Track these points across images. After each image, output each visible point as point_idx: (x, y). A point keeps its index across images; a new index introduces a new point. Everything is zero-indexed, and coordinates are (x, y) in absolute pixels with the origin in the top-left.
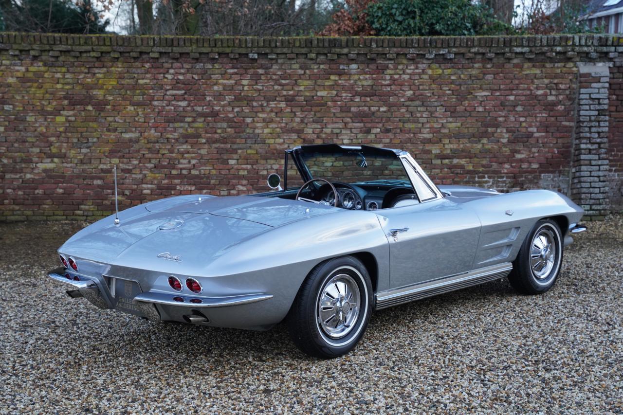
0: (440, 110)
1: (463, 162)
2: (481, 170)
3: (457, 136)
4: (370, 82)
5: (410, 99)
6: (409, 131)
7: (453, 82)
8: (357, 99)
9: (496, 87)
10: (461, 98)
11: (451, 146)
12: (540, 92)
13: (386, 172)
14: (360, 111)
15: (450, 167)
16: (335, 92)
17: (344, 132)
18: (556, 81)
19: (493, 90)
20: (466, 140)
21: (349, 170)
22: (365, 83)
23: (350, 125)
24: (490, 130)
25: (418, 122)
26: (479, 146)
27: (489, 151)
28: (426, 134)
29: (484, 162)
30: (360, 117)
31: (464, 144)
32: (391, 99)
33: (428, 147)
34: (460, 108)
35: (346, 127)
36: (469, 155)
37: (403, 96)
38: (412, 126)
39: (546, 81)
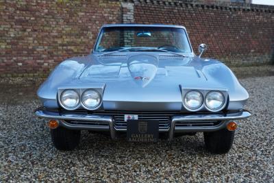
0: (61, 21)
1: (72, 48)
2: (81, 52)
3: (69, 35)
4: (25, 3)
5: (47, 14)
6: (47, 31)
7: (68, 7)
8: (18, 12)
9: (87, 11)
10: (71, 15)
11: (67, 40)
12: (106, 15)
13: (35, 52)
14: (20, 19)
15: (67, 50)
16: (5, 7)
17: (11, 30)
18: (113, 10)
19: (86, 12)
20: (73, 37)
21: (15, 50)
22: (22, 3)
23: (14, 26)
24: (85, 32)
25: (51, 26)
26: (80, 40)
27: (84, 43)
28: (55, 33)
29: (83, 48)
30: (20, 22)
31: (73, 39)
32: (37, 13)
33: (56, 40)
34: (71, 21)
35: (12, 27)
36: (75, 45)
37: (43, 12)
38: (48, 28)
39: (109, 10)
